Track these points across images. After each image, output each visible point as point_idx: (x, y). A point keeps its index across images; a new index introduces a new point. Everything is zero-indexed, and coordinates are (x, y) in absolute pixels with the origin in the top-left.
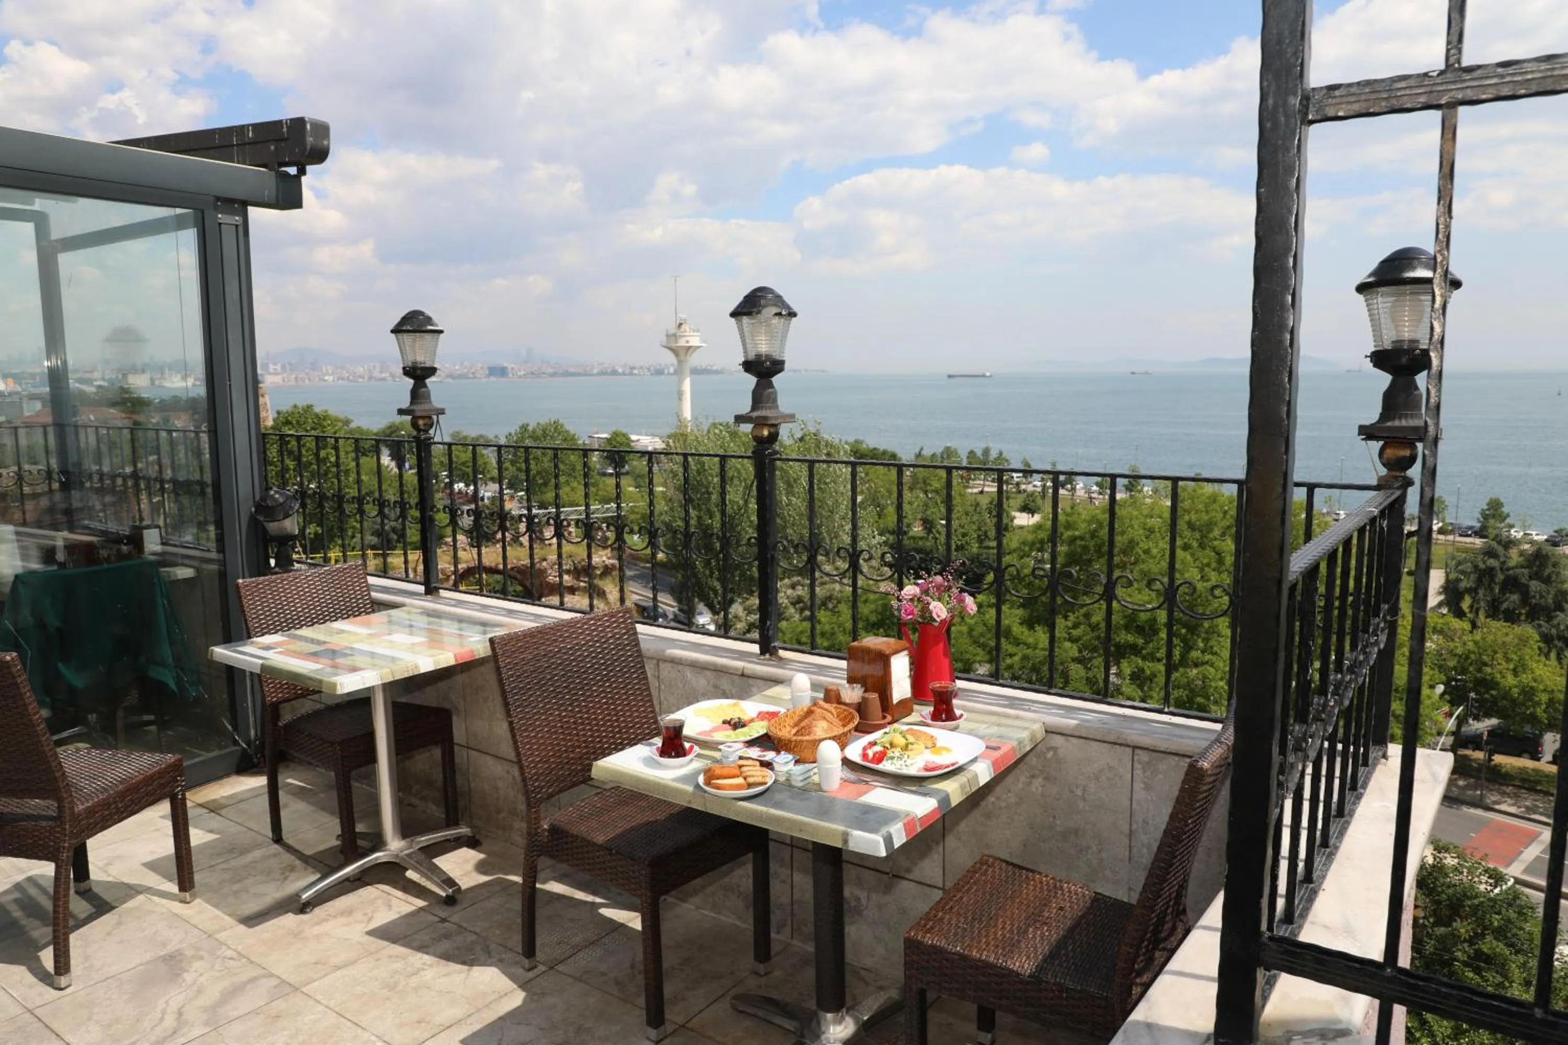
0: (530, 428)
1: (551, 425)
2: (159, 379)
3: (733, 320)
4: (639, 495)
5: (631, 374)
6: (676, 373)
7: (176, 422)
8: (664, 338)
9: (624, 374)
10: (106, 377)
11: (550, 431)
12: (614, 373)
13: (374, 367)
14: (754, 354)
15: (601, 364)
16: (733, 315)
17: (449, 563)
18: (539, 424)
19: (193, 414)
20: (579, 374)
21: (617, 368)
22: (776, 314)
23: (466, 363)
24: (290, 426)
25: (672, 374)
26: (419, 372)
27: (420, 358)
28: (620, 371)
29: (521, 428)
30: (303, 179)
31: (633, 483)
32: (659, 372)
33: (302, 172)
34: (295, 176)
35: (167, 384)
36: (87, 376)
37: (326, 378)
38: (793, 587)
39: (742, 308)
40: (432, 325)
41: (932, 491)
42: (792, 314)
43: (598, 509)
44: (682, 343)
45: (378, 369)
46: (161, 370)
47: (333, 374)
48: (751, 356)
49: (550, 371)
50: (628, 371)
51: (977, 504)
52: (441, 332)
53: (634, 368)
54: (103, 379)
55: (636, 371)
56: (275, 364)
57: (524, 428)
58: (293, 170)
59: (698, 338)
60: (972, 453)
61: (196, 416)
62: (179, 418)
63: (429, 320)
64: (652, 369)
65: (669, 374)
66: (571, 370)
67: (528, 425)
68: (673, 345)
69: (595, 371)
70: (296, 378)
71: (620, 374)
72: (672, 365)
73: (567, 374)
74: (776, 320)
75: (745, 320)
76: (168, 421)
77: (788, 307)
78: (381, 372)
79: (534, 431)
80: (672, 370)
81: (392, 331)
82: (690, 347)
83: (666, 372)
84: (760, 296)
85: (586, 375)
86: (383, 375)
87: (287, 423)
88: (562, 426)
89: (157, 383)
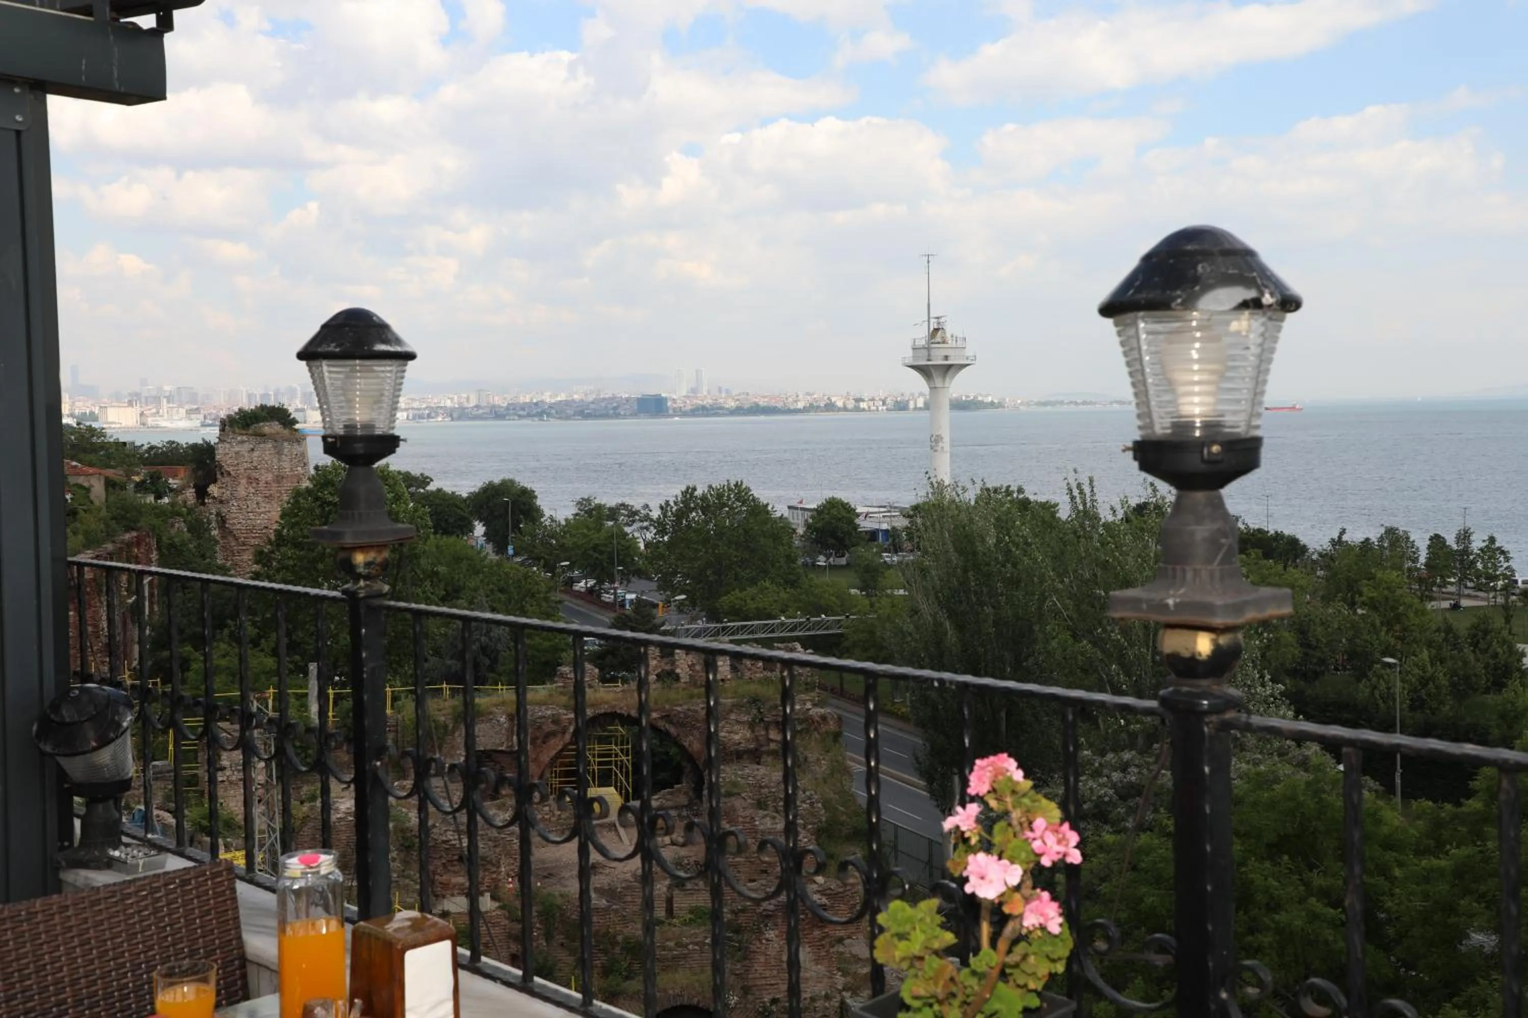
0: (699, 493)
1: (730, 489)
2: (154, 415)
3: (1109, 322)
4: (867, 602)
5: (857, 409)
6: (927, 406)
7: (171, 481)
8: (910, 353)
9: (845, 409)
11: (729, 498)
12: (830, 407)
14: (1167, 422)
15: (808, 394)
16: (1109, 309)
17: (565, 707)
18: (710, 487)
19: (194, 471)
21: (833, 399)
22: (1244, 305)
25: (920, 409)
26: (359, 448)
27: (360, 416)
28: (840, 404)
29: (684, 493)
30: (168, 38)
31: (857, 581)
32: (901, 406)
33: (166, 24)
34: (151, 31)
38: (1124, 768)
39: (1138, 290)
40: (386, 341)
41: (1364, 604)
42: (1289, 303)
43: (801, 624)
44: (937, 360)
46: (157, 400)
48: (1161, 428)
49: (732, 404)
50: (851, 404)
51: (1449, 629)
52: (411, 356)
53: (858, 400)
55: (863, 405)
57: (689, 493)
58: (147, 21)
61: (200, 473)
62: (174, 476)
63: (381, 330)
64: (888, 401)
65: (916, 408)
66: (762, 403)
67: (694, 489)
68: (924, 363)
71: (839, 410)
72: (921, 394)
73: (756, 410)
74: (1243, 323)
75: (1143, 325)
76: (159, 478)
77: (1277, 285)
79: (704, 498)
80: (920, 404)
81: (301, 356)
82: (949, 367)
83: (911, 405)
84: (1193, 254)
88: (747, 491)
89: (150, 421)
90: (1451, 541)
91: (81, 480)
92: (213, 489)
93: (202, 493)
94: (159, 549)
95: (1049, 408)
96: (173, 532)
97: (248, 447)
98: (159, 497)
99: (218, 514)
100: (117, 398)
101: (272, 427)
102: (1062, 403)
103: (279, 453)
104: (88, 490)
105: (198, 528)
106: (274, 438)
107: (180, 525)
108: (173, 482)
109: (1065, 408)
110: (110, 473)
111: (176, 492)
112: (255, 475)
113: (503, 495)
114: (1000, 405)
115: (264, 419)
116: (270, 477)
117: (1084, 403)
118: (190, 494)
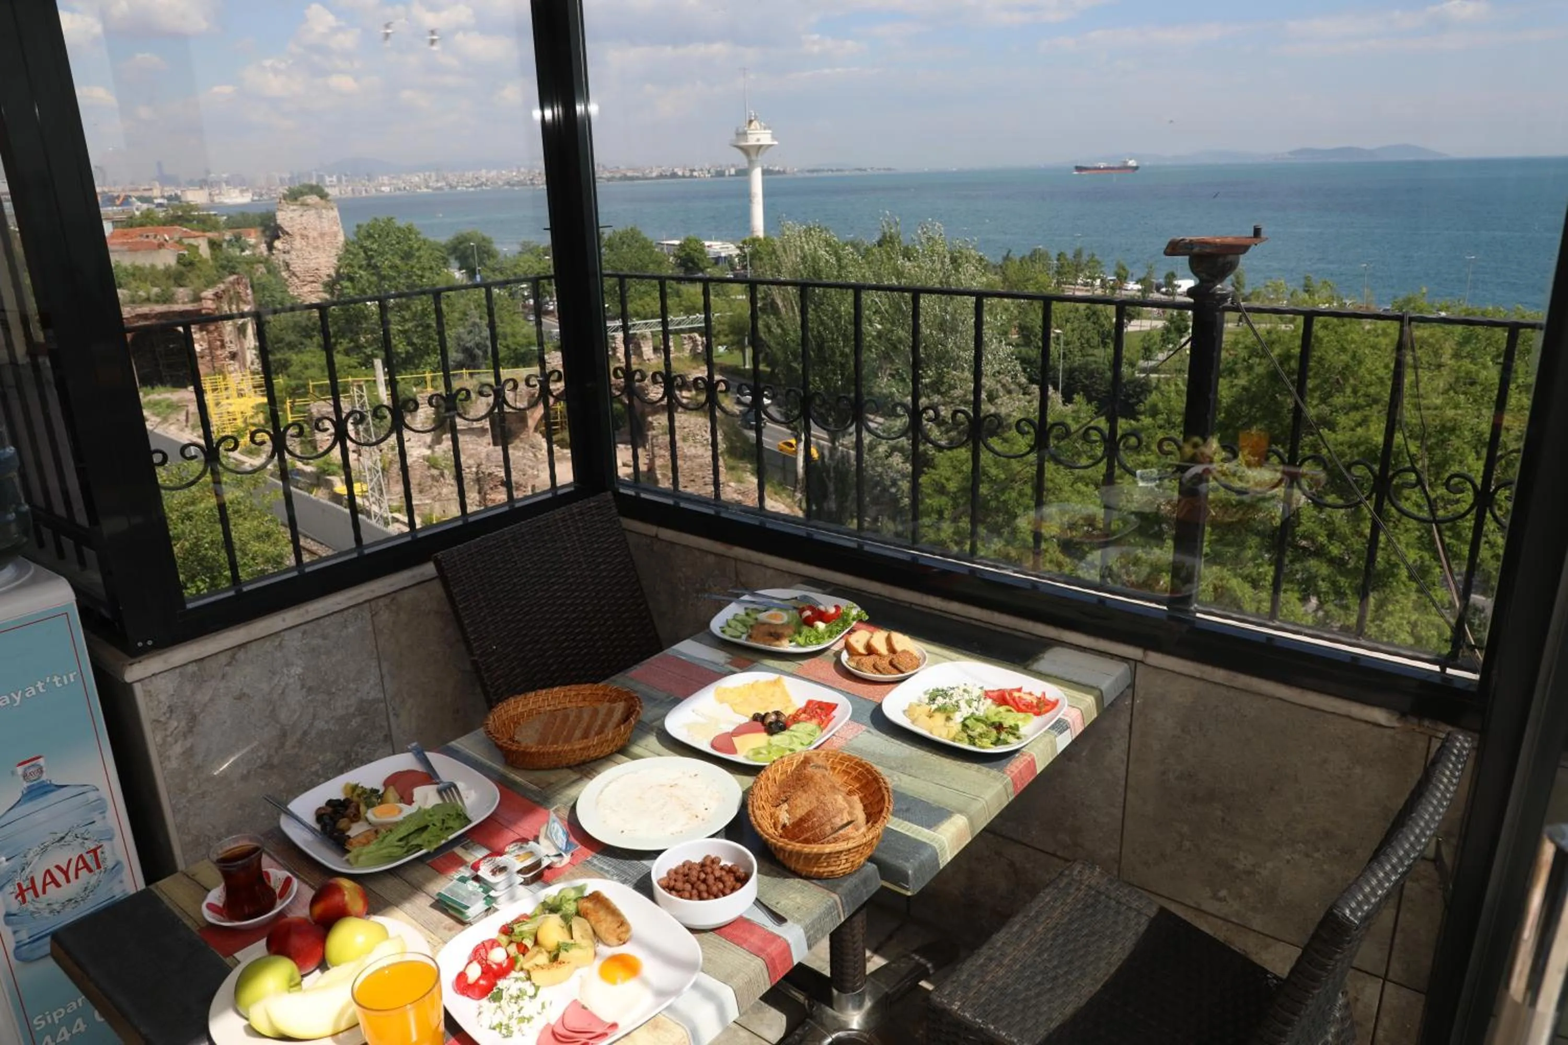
1: (627, 232)
2: (218, 195)
4: (724, 304)
7: (247, 239)
8: (734, 137)
9: (684, 176)
10: (166, 194)
12: (674, 175)
13: (430, 176)
15: (659, 167)
19: (263, 232)
20: (638, 178)
21: (676, 171)
23: (522, 170)
24: (372, 240)
28: (680, 173)
35: (227, 201)
36: (147, 194)
37: (383, 189)
44: (752, 141)
45: (434, 178)
46: (216, 186)
47: (390, 185)
50: (688, 174)
53: (692, 171)
54: (163, 197)
55: (695, 174)
56: (331, 176)
59: (769, 136)
60: (1060, 256)
61: (268, 233)
62: (249, 235)
64: (712, 171)
68: (743, 144)
69: (654, 174)
70: (353, 190)
71: (680, 177)
76: (239, 237)
78: (437, 181)
82: (761, 146)
85: (647, 179)
86: (439, 185)
87: (370, 236)
88: (639, 233)
89: (216, 199)
90: (1070, 255)
91: (192, 241)
92: (277, 244)
93: (270, 247)
94: (252, 287)
95: (815, 174)
96: (258, 274)
97: (298, 213)
98: (243, 250)
99: (284, 261)
100: (191, 183)
101: (313, 199)
102: (823, 170)
103: (320, 217)
104: (197, 248)
105: (272, 270)
106: (314, 206)
107: (262, 269)
108: (252, 241)
109: (825, 174)
110: (210, 234)
111: (254, 247)
112: (305, 232)
113: (470, 240)
114: (784, 172)
115: (307, 194)
116: (315, 234)
117: (838, 170)
118: (263, 248)
